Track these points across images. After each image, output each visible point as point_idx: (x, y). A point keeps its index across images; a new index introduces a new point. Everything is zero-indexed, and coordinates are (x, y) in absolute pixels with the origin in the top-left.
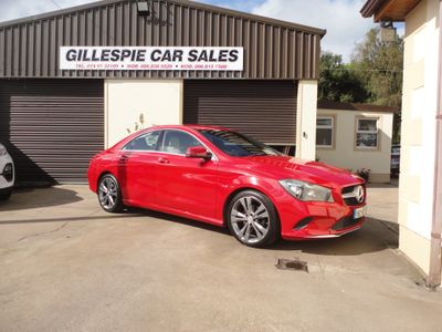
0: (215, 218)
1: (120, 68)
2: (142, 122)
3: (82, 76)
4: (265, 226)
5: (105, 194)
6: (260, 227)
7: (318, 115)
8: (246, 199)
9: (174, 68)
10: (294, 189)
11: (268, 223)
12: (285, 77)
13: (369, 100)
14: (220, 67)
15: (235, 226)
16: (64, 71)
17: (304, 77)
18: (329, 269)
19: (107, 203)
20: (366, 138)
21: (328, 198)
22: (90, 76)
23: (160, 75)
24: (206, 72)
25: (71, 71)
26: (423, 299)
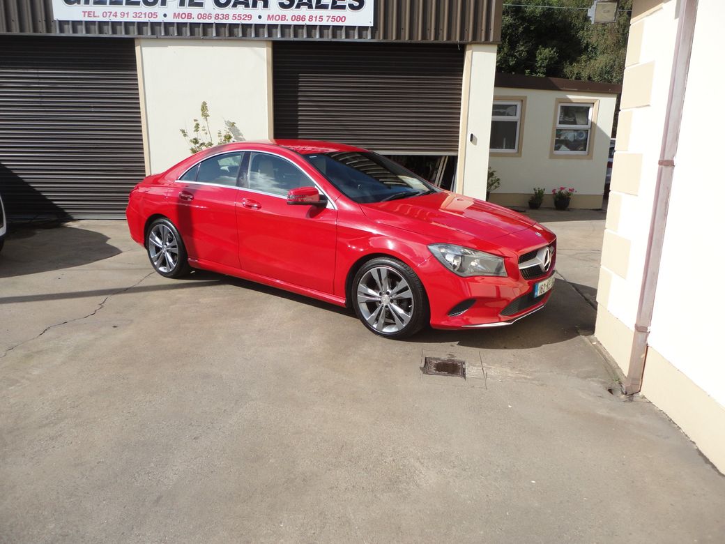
0: (334, 294)
1: (160, 19)
2: (206, 116)
3: (95, 34)
4: (407, 310)
5: (158, 249)
6: (401, 311)
7: (495, 98)
8: (379, 269)
9: (255, 21)
10: (450, 258)
11: (412, 306)
12: (444, 39)
13: (584, 57)
14: (334, 19)
15: (363, 308)
16: (62, 23)
17: (475, 41)
18: (495, 371)
19: (164, 263)
20: (570, 136)
21: (498, 269)
22: (108, 33)
23: (231, 34)
24: (310, 28)
25: (75, 24)
26: (613, 415)
